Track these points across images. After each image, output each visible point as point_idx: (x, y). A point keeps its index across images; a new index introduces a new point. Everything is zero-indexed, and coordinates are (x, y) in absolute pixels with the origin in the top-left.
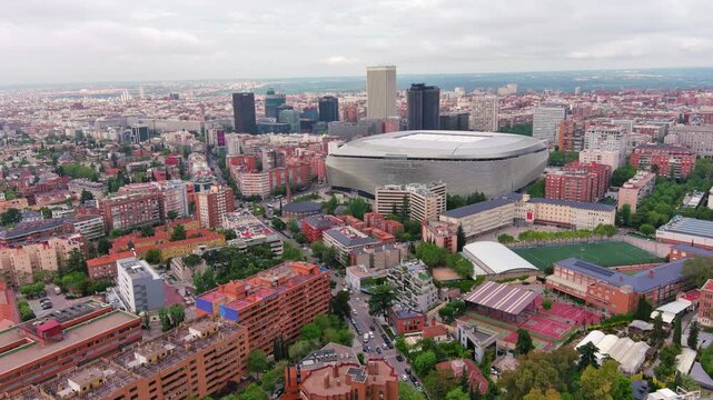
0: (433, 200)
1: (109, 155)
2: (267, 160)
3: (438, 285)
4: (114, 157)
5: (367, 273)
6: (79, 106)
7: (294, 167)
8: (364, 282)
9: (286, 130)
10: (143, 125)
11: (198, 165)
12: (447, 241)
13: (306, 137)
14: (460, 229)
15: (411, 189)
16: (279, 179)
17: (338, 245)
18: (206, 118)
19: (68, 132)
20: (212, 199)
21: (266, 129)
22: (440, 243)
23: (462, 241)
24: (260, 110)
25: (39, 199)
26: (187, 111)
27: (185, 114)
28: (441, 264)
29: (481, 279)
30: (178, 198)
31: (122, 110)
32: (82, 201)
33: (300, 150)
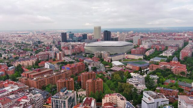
0: (107, 54)
1: (33, 47)
2: (71, 47)
3: (106, 68)
4: (34, 47)
5: (92, 66)
6: (20, 36)
7: (77, 49)
8: (92, 68)
9: (74, 41)
10: (39, 40)
11: (55, 49)
12: (108, 61)
13: (79, 43)
14: (111, 59)
15: (102, 52)
16: (74, 51)
17: (87, 62)
18: (54, 39)
19: (19, 42)
20: (60, 54)
21: (69, 41)
22: (107, 61)
23: (111, 61)
24: (68, 37)
25: (20, 55)
26: (49, 37)
27: (48, 38)
28: (107, 65)
29: (113, 66)
30: (52, 55)
31: (31, 37)
32: (31, 55)
33: (78, 46)
